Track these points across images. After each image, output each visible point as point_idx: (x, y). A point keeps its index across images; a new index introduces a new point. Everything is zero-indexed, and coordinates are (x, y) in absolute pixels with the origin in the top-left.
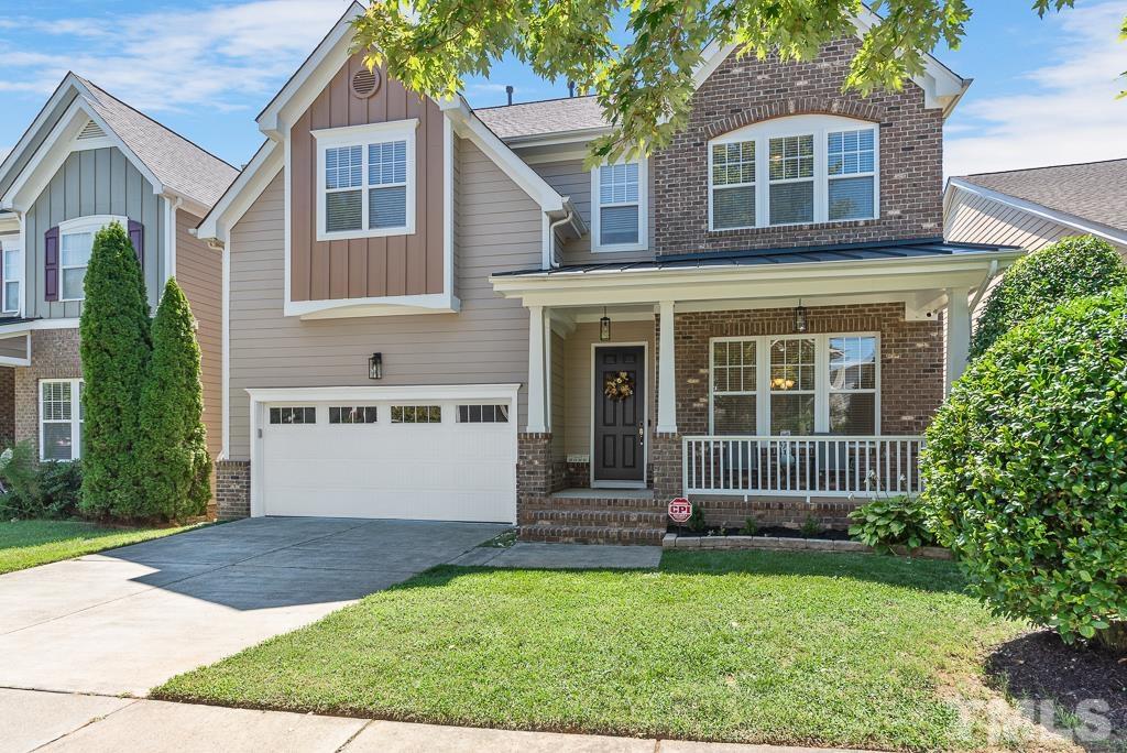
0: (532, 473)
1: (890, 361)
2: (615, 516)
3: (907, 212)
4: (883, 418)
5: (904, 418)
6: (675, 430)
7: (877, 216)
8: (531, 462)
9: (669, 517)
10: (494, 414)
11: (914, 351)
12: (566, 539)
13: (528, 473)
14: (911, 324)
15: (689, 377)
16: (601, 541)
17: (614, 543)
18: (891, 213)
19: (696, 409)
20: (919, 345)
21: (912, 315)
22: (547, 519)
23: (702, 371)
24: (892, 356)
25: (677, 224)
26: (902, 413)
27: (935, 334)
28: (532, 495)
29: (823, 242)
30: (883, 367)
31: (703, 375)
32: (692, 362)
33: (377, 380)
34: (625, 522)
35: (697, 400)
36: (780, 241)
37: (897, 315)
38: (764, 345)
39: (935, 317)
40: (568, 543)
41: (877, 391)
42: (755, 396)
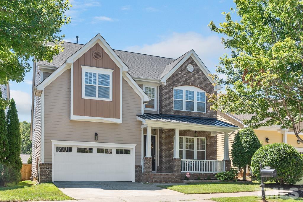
0: (149, 167)
1: (208, 144)
3: (211, 112)
4: (206, 157)
5: (210, 157)
6: (179, 158)
7: (205, 112)
10: (127, 152)
11: (212, 142)
12: (163, 182)
14: (211, 136)
15: (169, 145)
16: (170, 182)
17: (173, 183)
18: (208, 112)
19: (171, 153)
20: (213, 141)
21: (212, 135)
22: (156, 178)
23: (172, 144)
24: (208, 143)
25: (167, 107)
26: (210, 156)
27: (215, 139)
28: (149, 173)
29: (196, 116)
30: (206, 145)
31: (172, 145)
32: (170, 141)
34: (173, 178)
35: (171, 151)
36: (188, 114)
37: (209, 134)
39: (216, 136)
40: (164, 183)
41: (205, 151)
42: (182, 150)
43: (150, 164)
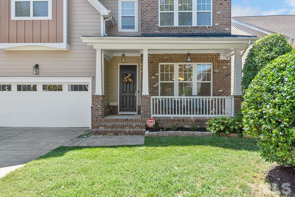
0: (97, 110)
1: (215, 72)
2: (128, 125)
3: (221, 24)
4: (213, 91)
5: (220, 91)
6: (148, 94)
7: (212, 25)
8: (97, 106)
9: (146, 125)
10: (82, 88)
11: (223, 69)
12: (110, 134)
13: (96, 110)
14: (222, 60)
15: (152, 76)
16: (122, 134)
18: (216, 24)
19: (154, 87)
20: (224, 67)
21: (222, 58)
22: (103, 126)
23: (156, 74)
24: (216, 71)
25: (148, 23)
26: (219, 89)
27: (229, 64)
28: (97, 118)
29: (195, 32)
30: (213, 74)
31: (157, 76)
32: (153, 71)
33: (37, 74)
34: (131, 127)
35: (155, 84)
36: (182, 31)
37: (218, 57)
38: (176, 66)
39: (229, 59)
41: (211, 82)
42: (174, 83)
43: (98, 104)
